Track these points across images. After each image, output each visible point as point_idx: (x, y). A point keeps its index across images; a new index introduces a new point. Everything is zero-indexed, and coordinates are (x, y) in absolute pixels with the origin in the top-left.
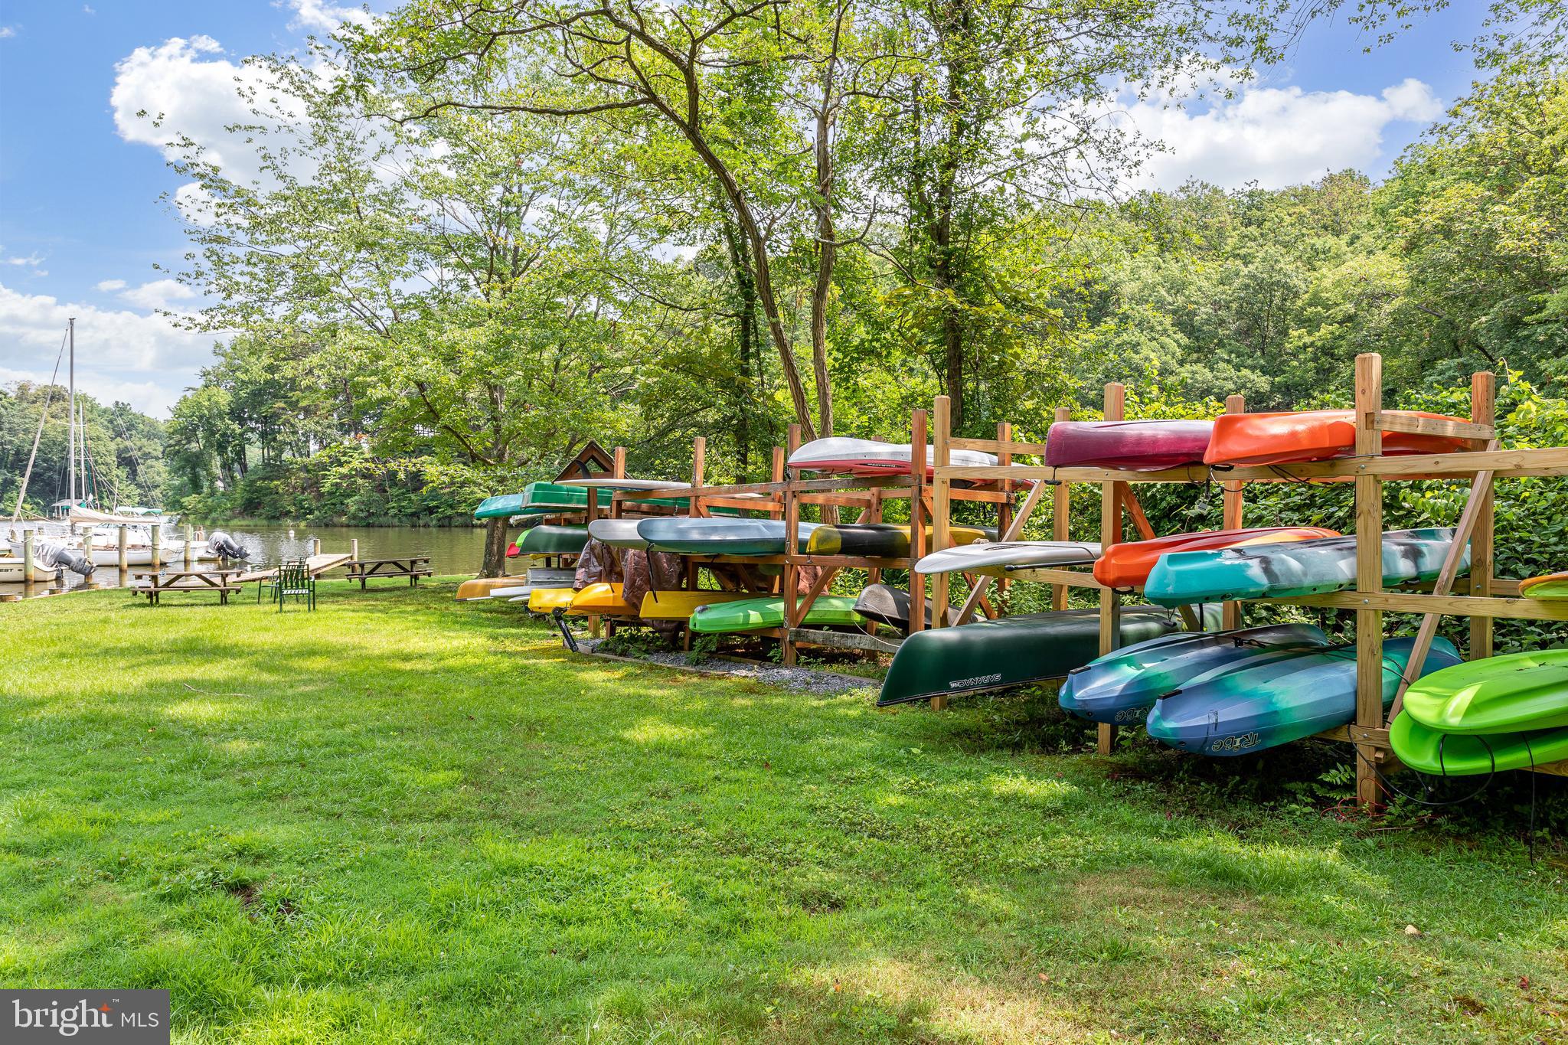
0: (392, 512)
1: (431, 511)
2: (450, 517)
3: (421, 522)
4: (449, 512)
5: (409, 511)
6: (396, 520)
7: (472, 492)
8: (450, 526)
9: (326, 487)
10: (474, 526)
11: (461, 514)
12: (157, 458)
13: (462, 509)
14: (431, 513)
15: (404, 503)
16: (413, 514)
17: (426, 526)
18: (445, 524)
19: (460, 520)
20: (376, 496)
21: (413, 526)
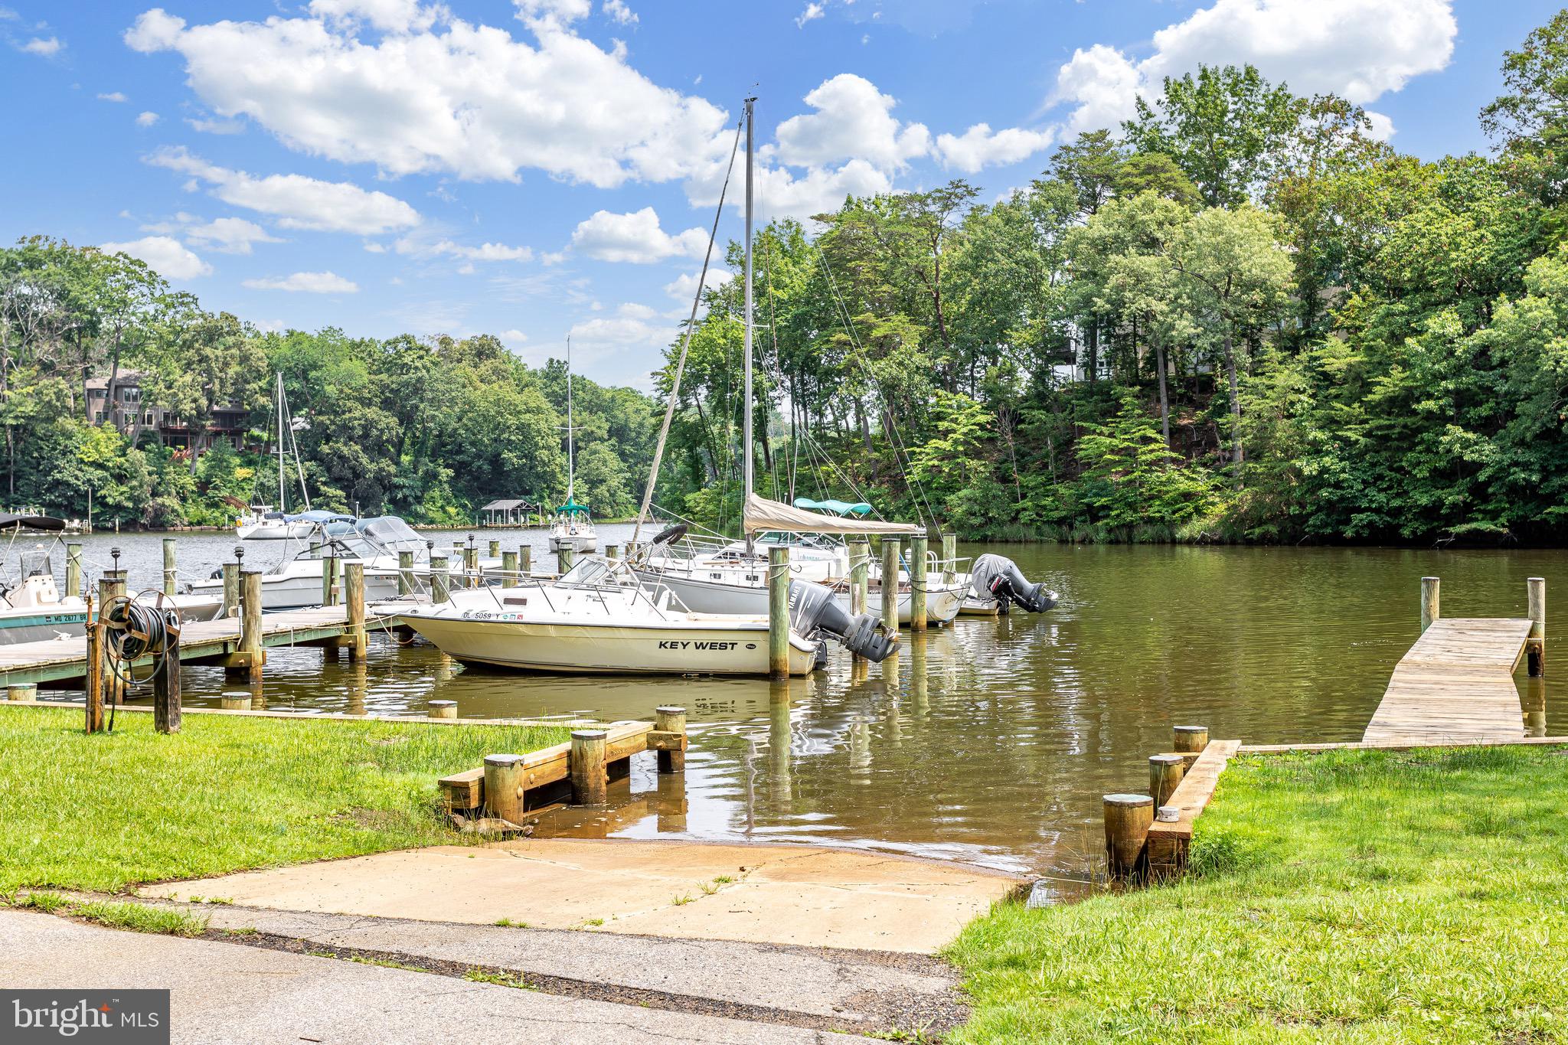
0: (1024, 517)
1: (1093, 514)
2: (1130, 526)
3: (1077, 535)
4: (1129, 516)
5: (1055, 515)
6: (1032, 533)
7: (1170, 481)
8: (1130, 541)
9: (915, 473)
10: (1174, 542)
11: (1150, 521)
12: (602, 440)
13: (1153, 511)
14: (1095, 518)
15: (1048, 501)
16: (1060, 522)
17: (1086, 541)
18: (1123, 538)
19: (1150, 531)
20: (997, 488)
21: (1063, 541)
